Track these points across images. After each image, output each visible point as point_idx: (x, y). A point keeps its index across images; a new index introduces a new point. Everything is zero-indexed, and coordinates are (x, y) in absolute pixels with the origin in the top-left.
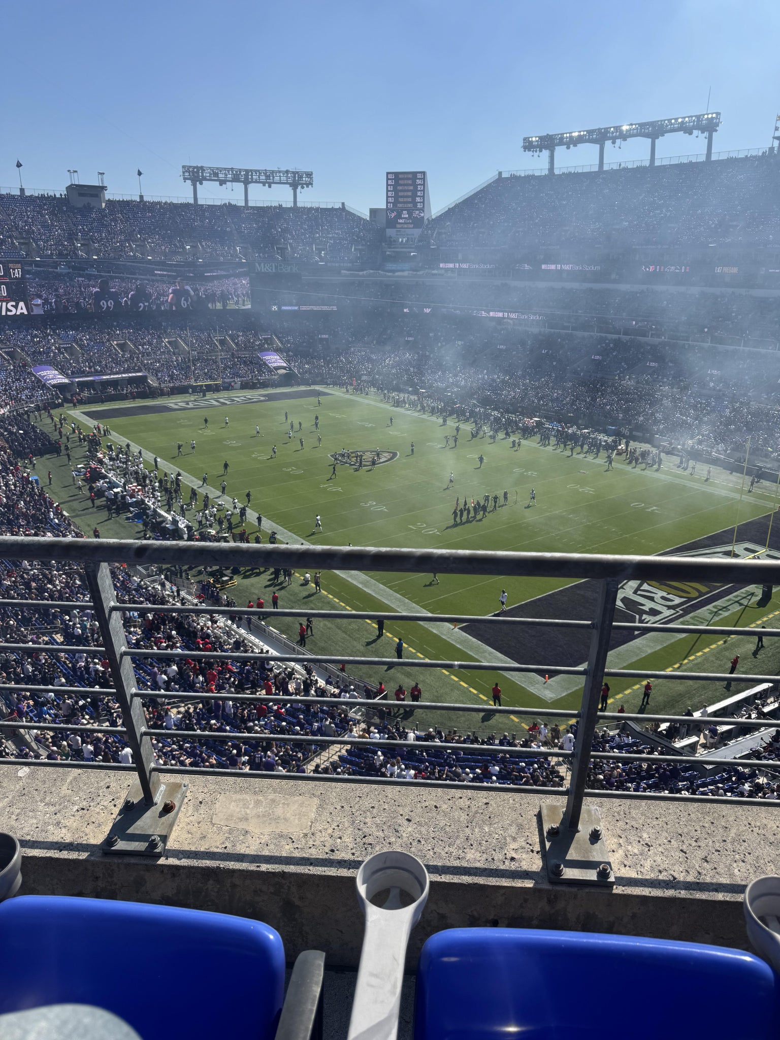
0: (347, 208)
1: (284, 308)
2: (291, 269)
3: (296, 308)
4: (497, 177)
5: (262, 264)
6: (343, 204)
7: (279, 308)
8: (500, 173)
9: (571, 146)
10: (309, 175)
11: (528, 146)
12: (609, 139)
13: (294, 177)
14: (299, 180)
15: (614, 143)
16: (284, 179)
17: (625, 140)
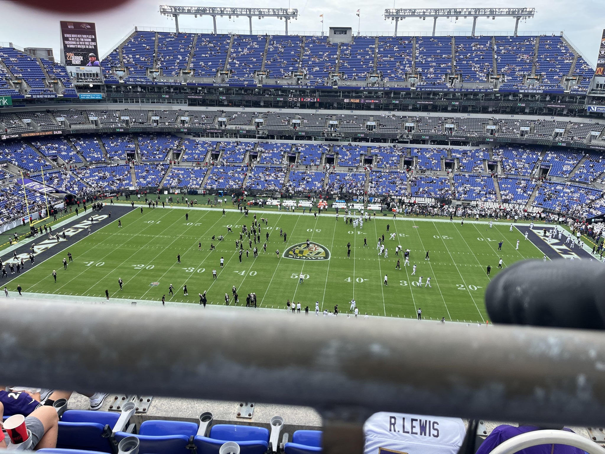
0: (14, 47)
4: (135, 31)
6: (10, 44)
8: (136, 28)
9: (198, 16)
11: (164, 12)
12: (227, 14)
15: (230, 18)
17: (237, 16)
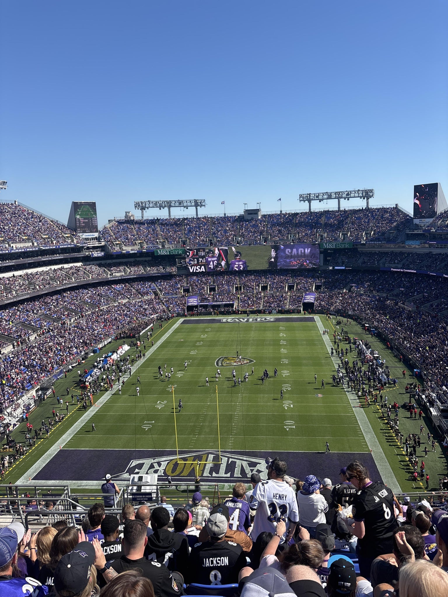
0: (399, 208)
1: (336, 268)
2: (345, 246)
3: (344, 268)
5: (328, 244)
6: (396, 205)
7: (333, 268)
10: (371, 191)
13: (363, 193)
14: (367, 194)
16: (356, 195)
